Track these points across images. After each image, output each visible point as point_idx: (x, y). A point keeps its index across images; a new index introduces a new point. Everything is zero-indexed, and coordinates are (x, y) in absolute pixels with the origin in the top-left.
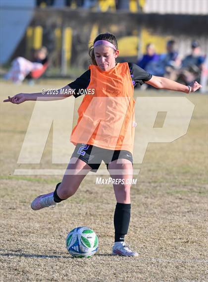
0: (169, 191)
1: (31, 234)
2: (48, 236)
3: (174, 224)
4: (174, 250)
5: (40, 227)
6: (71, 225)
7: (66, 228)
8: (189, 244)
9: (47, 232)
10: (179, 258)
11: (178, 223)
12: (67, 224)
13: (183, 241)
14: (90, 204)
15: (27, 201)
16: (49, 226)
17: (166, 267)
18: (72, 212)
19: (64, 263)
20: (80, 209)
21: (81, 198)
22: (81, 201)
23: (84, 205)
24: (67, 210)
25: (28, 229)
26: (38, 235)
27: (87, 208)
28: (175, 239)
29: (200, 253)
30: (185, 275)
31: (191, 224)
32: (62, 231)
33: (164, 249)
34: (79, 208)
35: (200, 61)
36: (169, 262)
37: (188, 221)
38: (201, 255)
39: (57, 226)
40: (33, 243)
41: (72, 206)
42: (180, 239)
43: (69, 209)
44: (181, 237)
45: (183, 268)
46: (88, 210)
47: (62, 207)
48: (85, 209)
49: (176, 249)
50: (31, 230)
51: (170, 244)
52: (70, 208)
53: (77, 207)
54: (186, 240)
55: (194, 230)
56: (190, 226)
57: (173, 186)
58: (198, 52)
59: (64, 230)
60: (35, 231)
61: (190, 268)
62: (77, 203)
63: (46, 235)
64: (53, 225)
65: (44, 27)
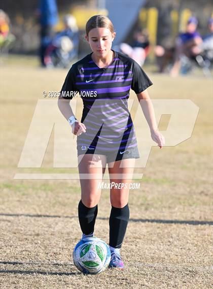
1: (137, 240)
2: (156, 242)
5: (148, 232)
6: (183, 231)
7: (176, 233)
9: (154, 238)
12: (178, 229)
14: (205, 206)
15: (134, 202)
16: (158, 231)
18: (184, 216)
19: (173, 272)
20: (193, 213)
21: (195, 200)
22: (194, 203)
23: (198, 209)
24: (178, 214)
25: (134, 234)
26: (145, 241)
27: (201, 211)
32: (172, 237)
34: (192, 211)
39: (166, 231)
40: (139, 249)
41: (184, 209)
43: (181, 212)
46: (202, 213)
47: (173, 211)
48: (198, 212)
50: (137, 235)
52: (182, 210)
53: (190, 210)
59: (174, 235)
60: (142, 237)
62: (190, 205)
63: (154, 241)
64: (161, 230)
65: (159, 9)
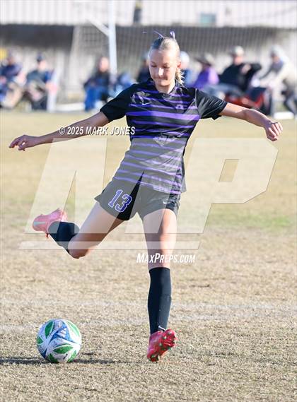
0: (12, 223)
3: (19, 260)
4: (19, 290)
8: (36, 283)
10: (25, 300)
11: (23, 260)
13: (29, 279)
17: (10, 310)
28: (20, 277)
29: (49, 293)
30: (31, 318)
31: (38, 260)
33: (7, 289)
35: (46, 78)
36: (13, 304)
37: (35, 257)
38: (49, 295)
42: (26, 277)
44: (27, 275)
45: (29, 311)
49: (21, 289)
51: (14, 284)
54: (32, 279)
55: (42, 268)
56: (37, 263)
57: (18, 218)
58: (44, 67)
61: (38, 311)
